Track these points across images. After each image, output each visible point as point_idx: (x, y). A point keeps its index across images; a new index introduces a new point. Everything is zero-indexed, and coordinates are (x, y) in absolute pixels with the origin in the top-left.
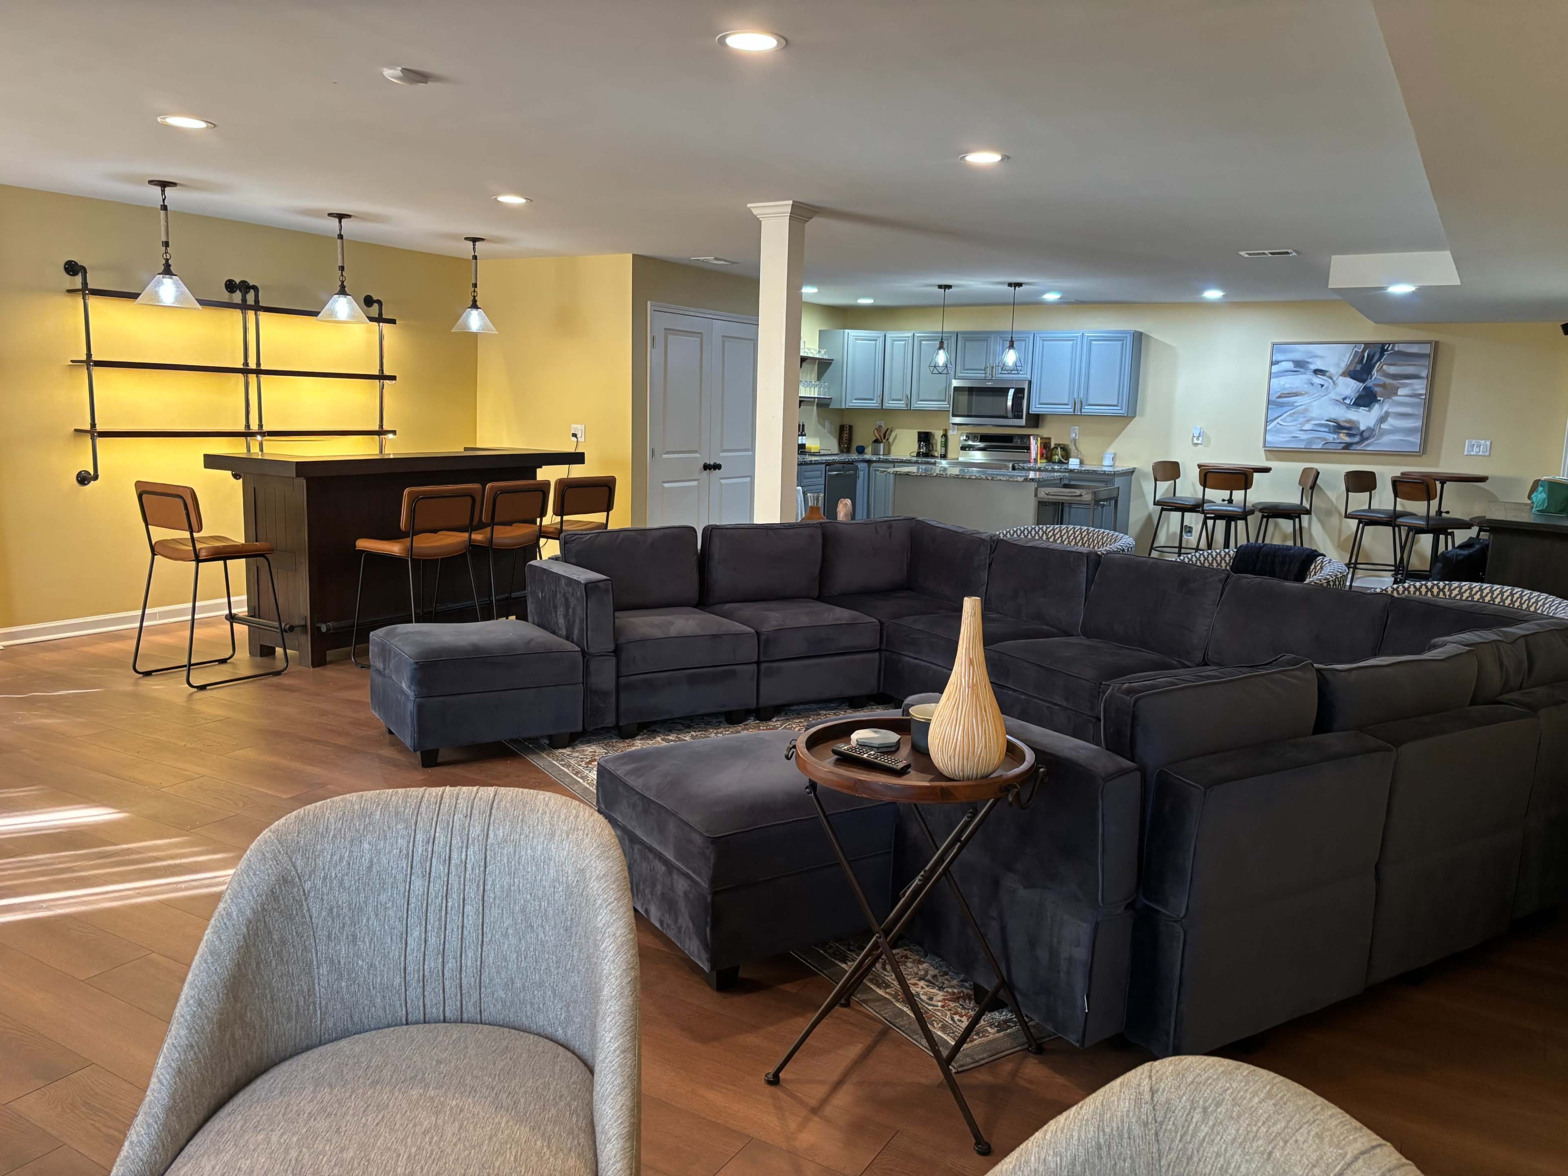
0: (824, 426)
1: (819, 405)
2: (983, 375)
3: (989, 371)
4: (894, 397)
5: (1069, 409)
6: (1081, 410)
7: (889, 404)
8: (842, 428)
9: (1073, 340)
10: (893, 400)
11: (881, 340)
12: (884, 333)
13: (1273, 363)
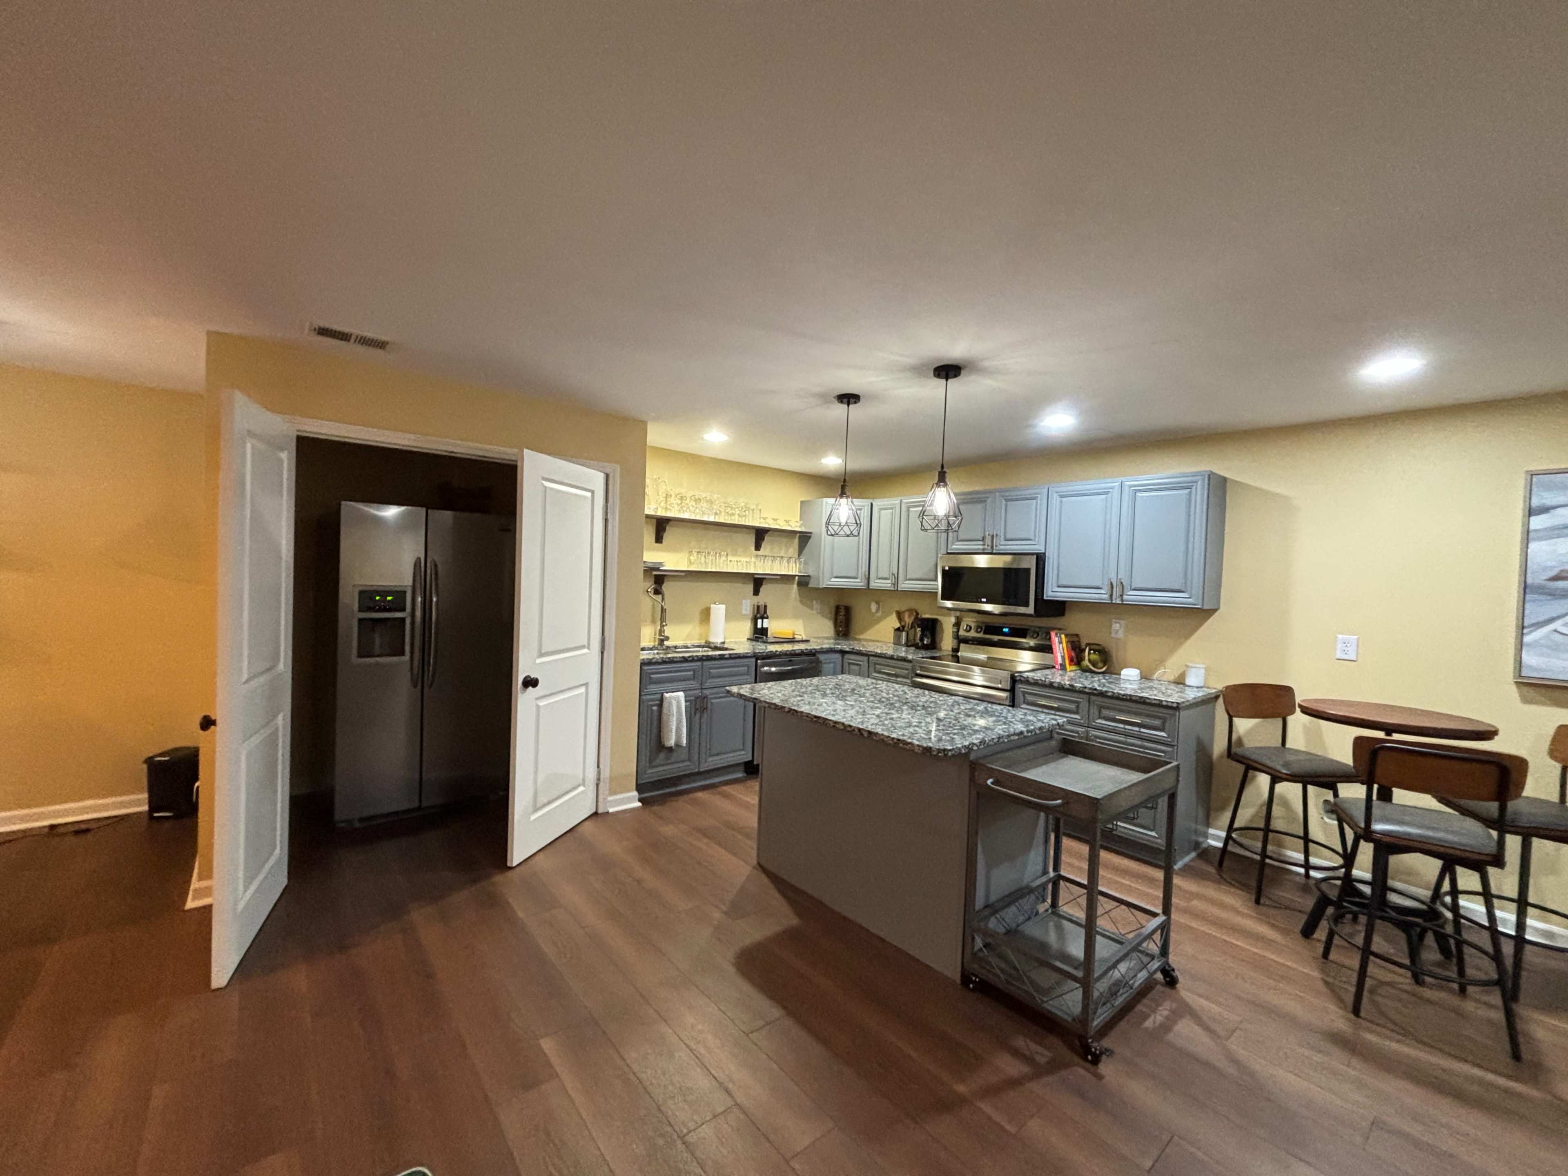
0: (811, 608)
1: (800, 584)
2: (981, 547)
3: (988, 541)
4: (880, 575)
5: (1102, 596)
6: (1122, 596)
7: (875, 584)
8: (838, 609)
9: (1106, 493)
10: (879, 579)
11: (867, 510)
12: (870, 501)
13: (1531, 512)
